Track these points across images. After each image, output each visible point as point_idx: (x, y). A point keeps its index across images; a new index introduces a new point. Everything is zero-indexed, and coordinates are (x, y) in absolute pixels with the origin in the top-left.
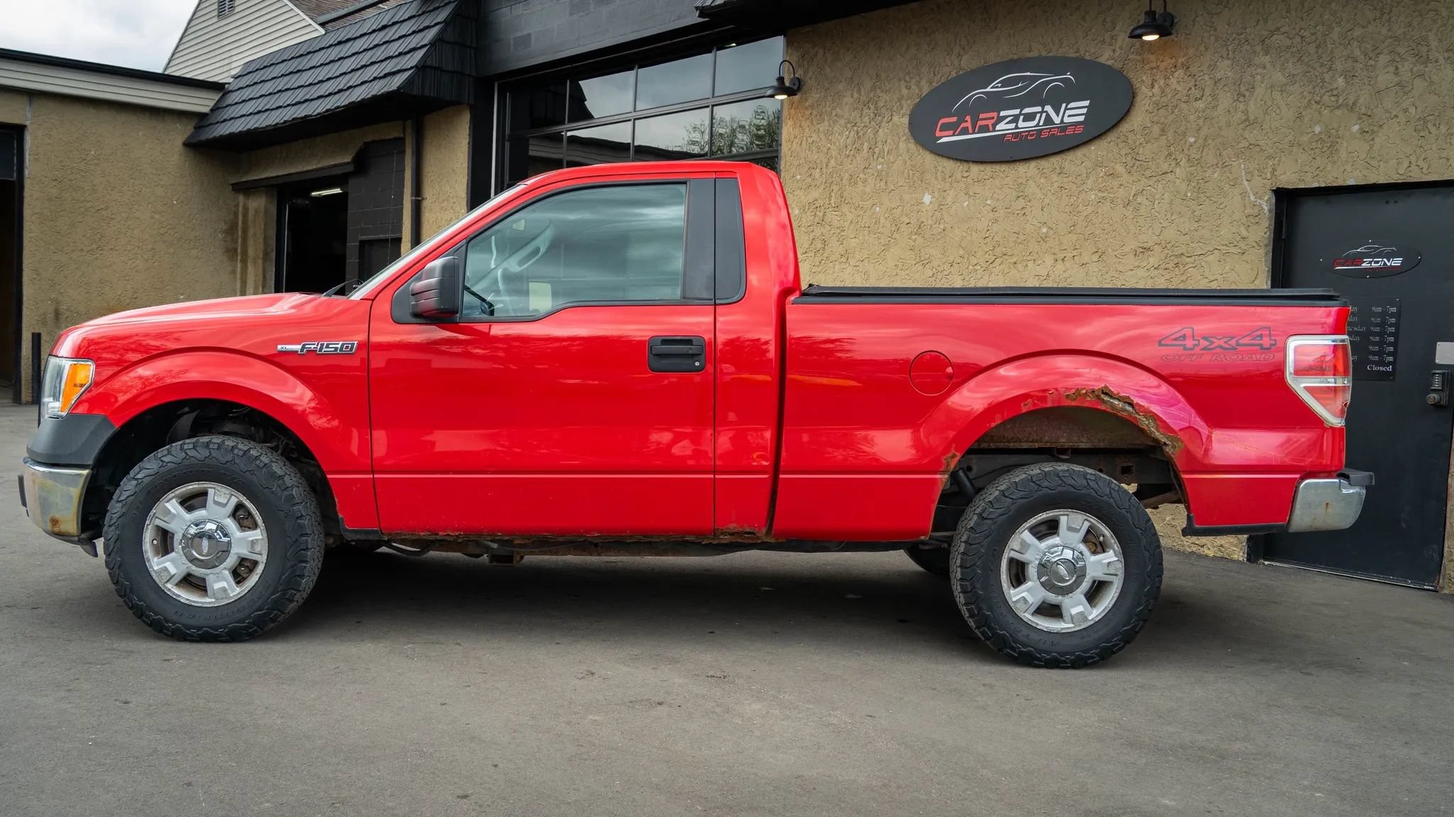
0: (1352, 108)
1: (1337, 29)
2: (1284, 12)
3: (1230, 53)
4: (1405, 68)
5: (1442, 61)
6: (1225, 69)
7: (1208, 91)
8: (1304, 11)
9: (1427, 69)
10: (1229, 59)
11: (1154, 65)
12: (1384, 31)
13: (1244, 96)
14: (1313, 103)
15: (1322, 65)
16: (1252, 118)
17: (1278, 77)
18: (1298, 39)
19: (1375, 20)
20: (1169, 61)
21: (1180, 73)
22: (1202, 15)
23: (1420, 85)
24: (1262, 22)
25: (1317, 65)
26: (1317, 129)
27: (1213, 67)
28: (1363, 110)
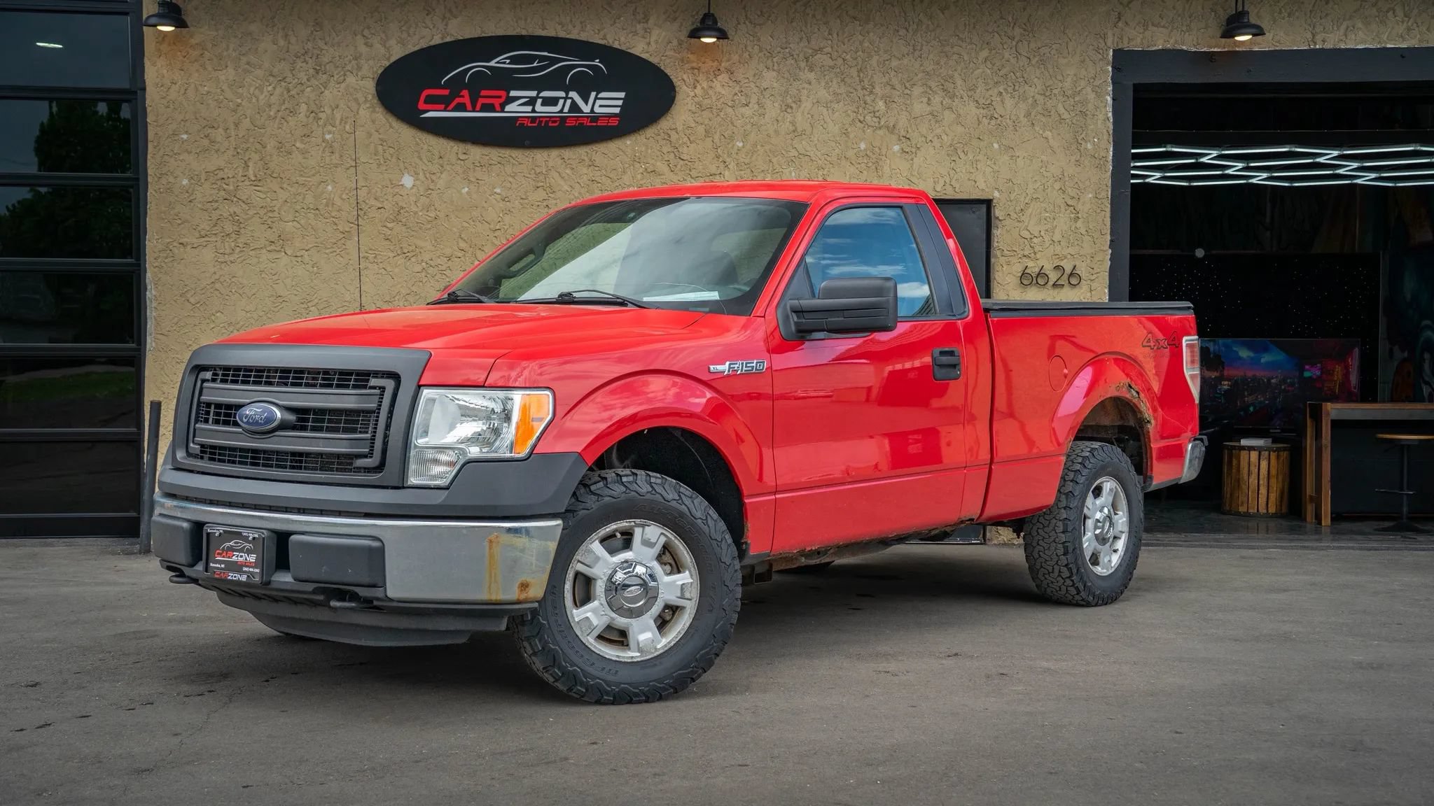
0: (892, 129)
1: (876, 58)
2: (826, 33)
3: (775, 64)
4: (937, 100)
5: (966, 98)
6: (769, 78)
7: (754, 100)
8: (845, 36)
9: (954, 104)
10: (774, 70)
11: (694, 65)
12: (917, 65)
13: (791, 108)
14: (857, 121)
15: (864, 88)
16: (799, 129)
17: (823, 94)
18: (840, 61)
19: (908, 55)
20: (711, 63)
21: (724, 77)
22: (745, 23)
23: (948, 116)
24: (805, 40)
25: (859, 88)
26: (863, 146)
27: (758, 75)
28: (903, 133)
